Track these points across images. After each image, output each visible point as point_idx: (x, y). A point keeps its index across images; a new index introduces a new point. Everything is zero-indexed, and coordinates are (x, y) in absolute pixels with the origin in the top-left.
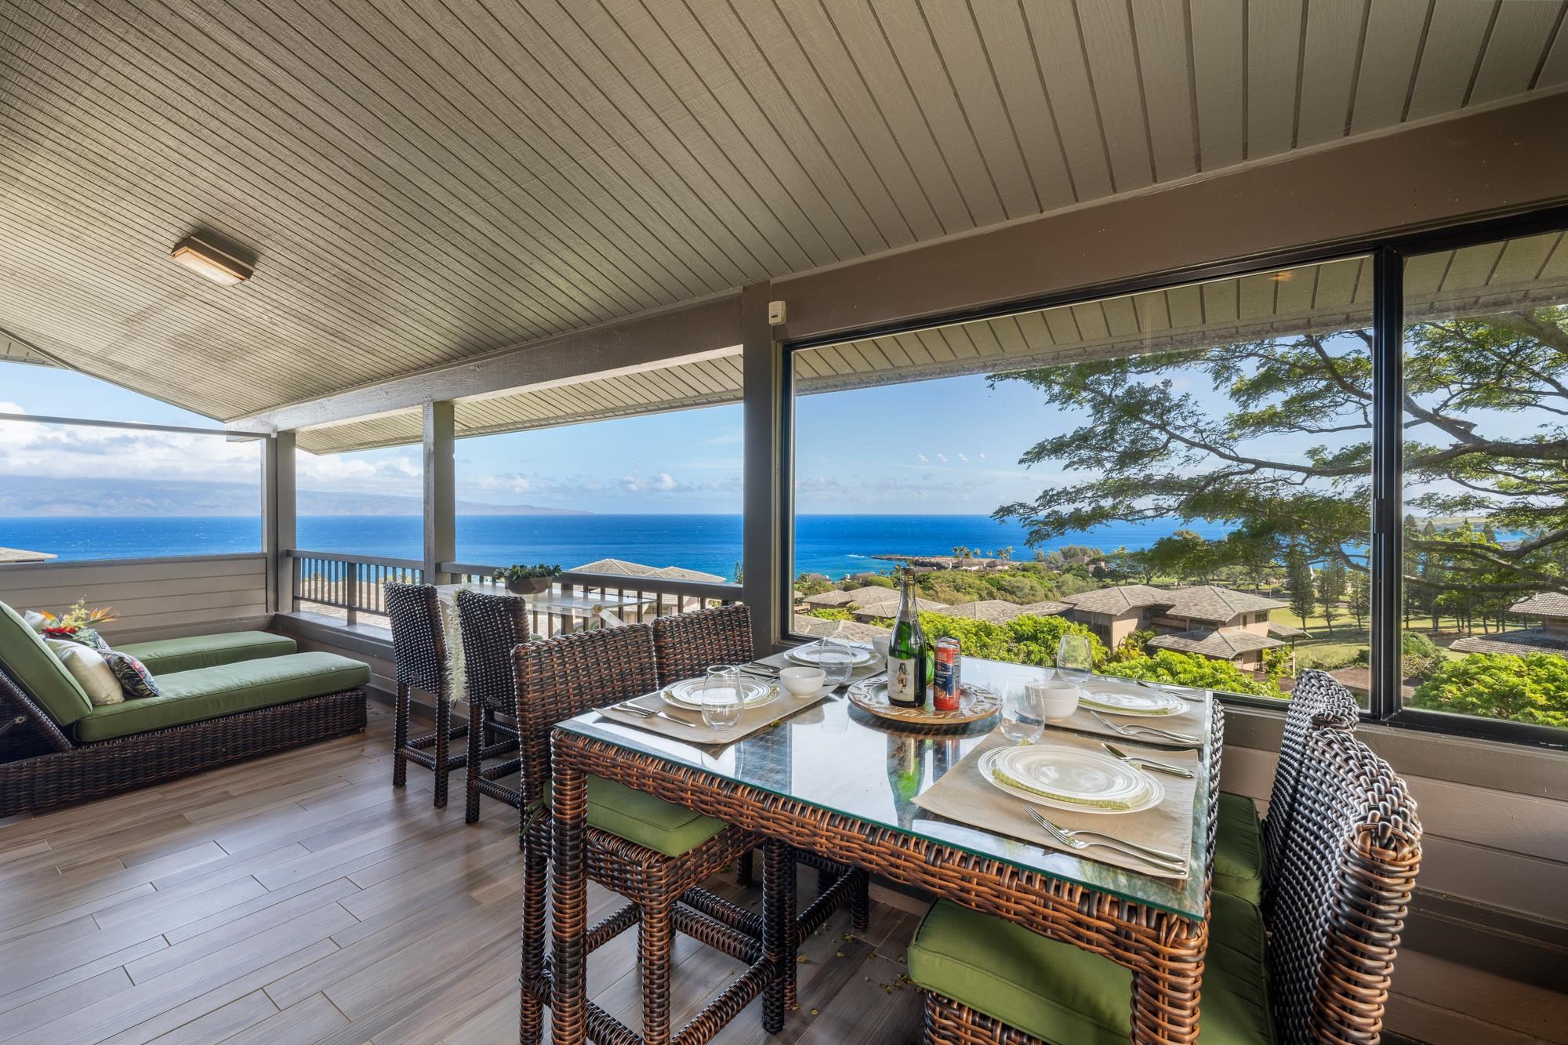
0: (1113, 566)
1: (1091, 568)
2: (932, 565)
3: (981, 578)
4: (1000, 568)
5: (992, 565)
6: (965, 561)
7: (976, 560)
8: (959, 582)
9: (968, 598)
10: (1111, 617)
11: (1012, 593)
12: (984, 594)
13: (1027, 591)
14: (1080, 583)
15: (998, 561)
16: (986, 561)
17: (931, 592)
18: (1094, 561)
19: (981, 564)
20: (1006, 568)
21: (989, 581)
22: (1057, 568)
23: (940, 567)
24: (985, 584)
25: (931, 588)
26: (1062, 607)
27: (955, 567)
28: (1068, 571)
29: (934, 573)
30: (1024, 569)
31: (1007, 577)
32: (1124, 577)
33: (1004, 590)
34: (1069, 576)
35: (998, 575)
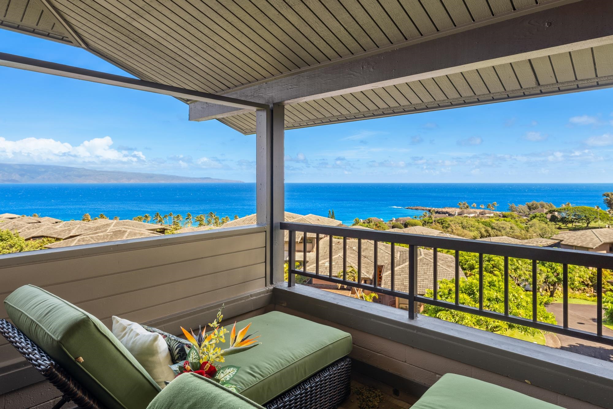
0: (564, 215)
1: (549, 216)
2: (444, 213)
3: (478, 221)
4: (488, 215)
5: (483, 214)
7: (472, 210)
8: (465, 223)
13: (508, 230)
14: (543, 225)
15: (487, 211)
16: (478, 211)
18: (551, 212)
19: (475, 212)
20: (492, 215)
21: (483, 223)
22: (526, 216)
23: (450, 215)
24: (481, 226)
27: (460, 214)
28: (534, 217)
29: (449, 218)
30: (504, 216)
31: (494, 221)
32: (572, 222)
33: (494, 229)
34: (535, 221)
35: (488, 220)
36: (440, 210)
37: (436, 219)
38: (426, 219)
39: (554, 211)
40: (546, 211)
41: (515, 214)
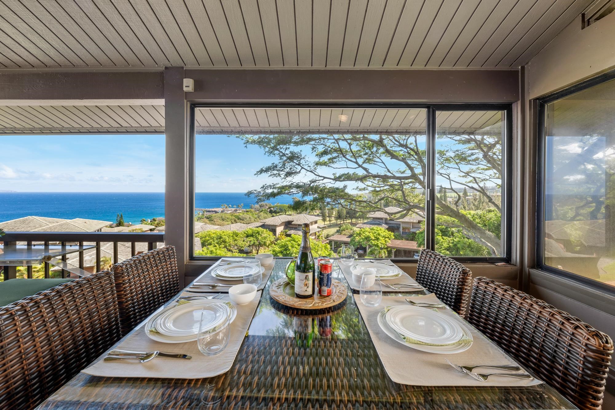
0: (275, 209)
1: (269, 210)
2: (213, 211)
3: (232, 215)
4: (238, 211)
5: (236, 211)
6: (226, 209)
7: (230, 209)
8: (224, 217)
9: (227, 223)
10: (276, 226)
11: (243, 220)
12: (233, 221)
13: (248, 219)
14: (265, 215)
15: (238, 209)
16: (233, 209)
17: (213, 222)
18: (269, 208)
19: (231, 210)
20: (241, 211)
21: (235, 216)
22: (258, 211)
23: (216, 212)
24: (233, 217)
25: (212, 221)
26: (261, 224)
27: (222, 212)
28: (261, 211)
29: (214, 215)
30: (247, 212)
31: (241, 215)
32: (279, 213)
33: (240, 219)
34: (262, 213)
35: (238, 214)
36: (211, 209)
37: (206, 216)
38: (200, 216)
39: (271, 207)
40: (267, 207)
41: (253, 210)
